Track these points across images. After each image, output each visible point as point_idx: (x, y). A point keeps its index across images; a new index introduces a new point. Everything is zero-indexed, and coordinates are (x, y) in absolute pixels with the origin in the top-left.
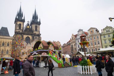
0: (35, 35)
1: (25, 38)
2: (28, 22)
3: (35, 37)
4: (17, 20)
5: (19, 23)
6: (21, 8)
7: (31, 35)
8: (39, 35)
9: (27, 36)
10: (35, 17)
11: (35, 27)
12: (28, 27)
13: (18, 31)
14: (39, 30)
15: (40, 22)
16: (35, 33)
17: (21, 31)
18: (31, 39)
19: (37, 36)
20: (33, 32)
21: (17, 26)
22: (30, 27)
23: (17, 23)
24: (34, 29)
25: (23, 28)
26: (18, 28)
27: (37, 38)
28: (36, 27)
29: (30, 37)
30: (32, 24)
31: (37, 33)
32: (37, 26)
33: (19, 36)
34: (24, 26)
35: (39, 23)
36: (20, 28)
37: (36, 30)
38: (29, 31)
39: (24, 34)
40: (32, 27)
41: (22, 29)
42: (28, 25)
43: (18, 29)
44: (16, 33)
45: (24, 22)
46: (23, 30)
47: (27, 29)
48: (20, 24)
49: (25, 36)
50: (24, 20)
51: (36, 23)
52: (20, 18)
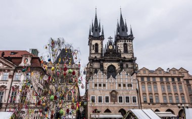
0: (124, 60)
1: (106, 69)
2: (110, 38)
3: (125, 66)
4: (91, 38)
5: (94, 42)
7: (118, 61)
8: (132, 61)
9: (109, 64)
10: (122, 28)
11: (122, 46)
12: (111, 47)
13: (93, 56)
14: (132, 51)
15: (132, 35)
16: (125, 57)
17: (98, 57)
18: (117, 69)
19: (128, 63)
20: (121, 55)
21: (92, 48)
22: (113, 47)
23: (91, 44)
24: (122, 51)
25: (102, 51)
26: (93, 52)
27: (130, 66)
28: (125, 45)
29: (116, 65)
30: (117, 40)
31: (128, 56)
32: (128, 43)
33: (96, 65)
34: (104, 47)
35: (131, 38)
36: (97, 51)
37: (126, 51)
38: (112, 54)
39: (104, 61)
40: (117, 47)
41: (100, 52)
42: (110, 43)
43: (94, 54)
44: (92, 60)
45: (104, 39)
46: (101, 54)
47: (108, 52)
48: (97, 45)
49: (106, 65)
50: (103, 36)
51: (125, 39)
52: (96, 33)
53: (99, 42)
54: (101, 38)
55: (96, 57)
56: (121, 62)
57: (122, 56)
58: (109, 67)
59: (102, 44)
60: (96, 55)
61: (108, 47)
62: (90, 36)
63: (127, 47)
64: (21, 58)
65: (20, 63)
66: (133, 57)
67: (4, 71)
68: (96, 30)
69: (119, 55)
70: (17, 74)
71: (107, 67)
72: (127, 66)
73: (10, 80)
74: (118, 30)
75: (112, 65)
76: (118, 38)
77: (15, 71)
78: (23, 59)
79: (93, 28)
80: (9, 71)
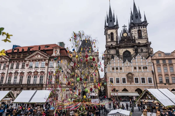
0: (139, 45)
1: (122, 54)
2: (124, 26)
3: (139, 50)
4: (107, 28)
5: (109, 32)
6: (110, 8)
7: (132, 47)
8: (147, 45)
9: (125, 50)
10: (136, 15)
11: (137, 32)
12: (125, 35)
13: (110, 44)
14: (146, 36)
15: (145, 22)
16: (139, 43)
17: (114, 44)
18: (132, 53)
19: (143, 48)
20: (135, 41)
21: (108, 37)
22: (128, 34)
23: (107, 33)
24: (137, 37)
25: (117, 38)
26: (109, 40)
27: (145, 50)
28: (139, 32)
29: (131, 50)
30: (131, 28)
31: (142, 42)
32: (142, 29)
33: (113, 52)
34: (119, 35)
35: (145, 24)
37: (140, 37)
38: (127, 41)
39: (120, 47)
40: (131, 34)
41: (115, 40)
42: (125, 31)
43: (110, 42)
44: (108, 48)
45: (118, 28)
46: (117, 42)
47: (123, 39)
48: (112, 34)
49: (122, 51)
50: (117, 25)
51: (139, 26)
52: (111, 23)
53: (114, 31)
54: (116, 27)
55: (112, 45)
56: (136, 47)
57: (137, 42)
58: (124, 53)
59: (117, 33)
60: (112, 43)
61: (123, 35)
62: (106, 26)
63: (141, 33)
64: (53, 50)
65: (52, 53)
66: (148, 42)
67: (42, 60)
68: (111, 21)
70: (51, 62)
71: (122, 52)
72: (142, 50)
73: (47, 67)
74: (132, 18)
75: (127, 51)
76: (132, 25)
77: (49, 60)
78: (54, 51)
79: (108, 20)
80: (45, 60)
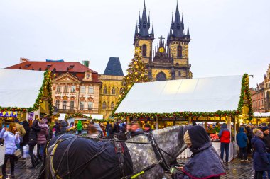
0: (177, 67)
1: (155, 77)
2: (162, 38)
3: (177, 74)
4: (138, 37)
5: (141, 43)
6: (144, 8)
7: (169, 68)
8: (186, 68)
9: (159, 71)
10: (177, 25)
11: (176, 49)
12: (162, 50)
14: (187, 55)
15: (188, 36)
16: (177, 64)
17: (146, 61)
18: (167, 77)
19: (181, 71)
20: (173, 61)
22: (165, 50)
23: (138, 45)
24: (175, 55)
27: (183, 74)
28: (180, 49)
29: (167, 72)
30: (169, 42)
31: (181, 63)
32: (183, 46)
34: (154, 49)
35: (186, 39)
36: (144, 54)
37: (180, 56)
38: (163, 59)
39: (153, 67)
40: (169, 50)
41: (148, 55)
42: (162, 45)
45: (153, 39)
46: (150, 58)
47: (160, 56)
48: (144, 46)
49: (155, 72)
50: (152, 35)
51: (179, 40)
52: (144, 30)
53: (147, 43)
54: (151, 38)
56: (173, 69)
57: (175, 62)
58: (158, 75)
59: (151, 46)
61: (158, 49)
62: (136, 34)
63: (181, 51)
64: (84, 73)
65: (84, 77)
66: (188, 64)
67: (72, 84)
68: (144, 27)
69: (171, 60)
70: (82, 87)
71: (156, 74)
72: (180, 74)
73: (78, 92)
74: (172, 27)
75: (162, 73)
76: (172, 38)
77: (80, 85)
78: (86, 75)
79: (140, 23)
80: (75, 84)
